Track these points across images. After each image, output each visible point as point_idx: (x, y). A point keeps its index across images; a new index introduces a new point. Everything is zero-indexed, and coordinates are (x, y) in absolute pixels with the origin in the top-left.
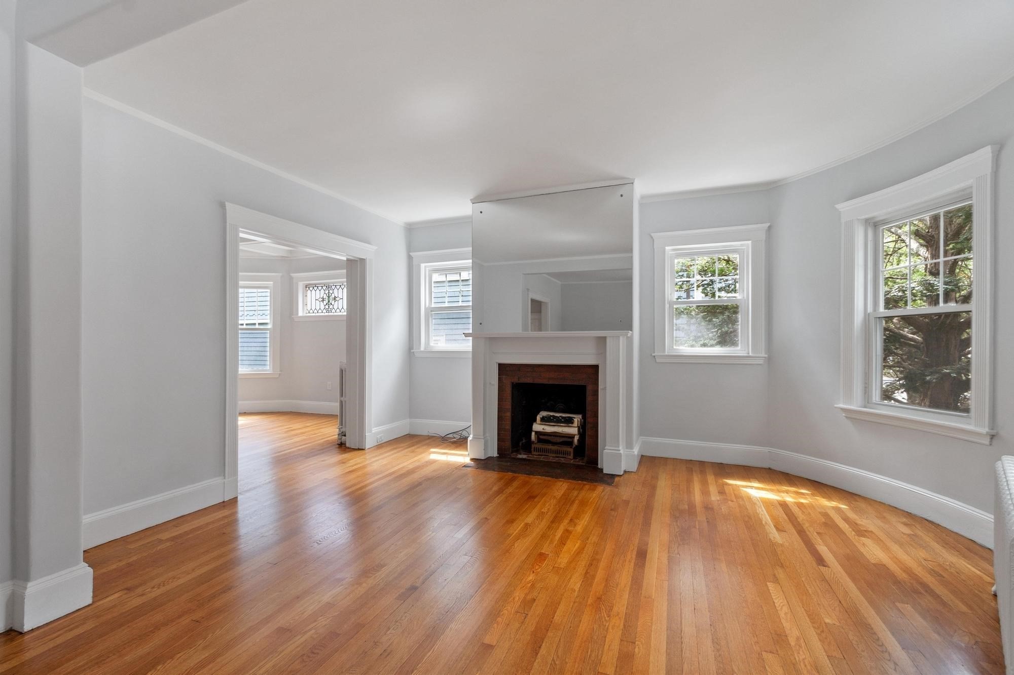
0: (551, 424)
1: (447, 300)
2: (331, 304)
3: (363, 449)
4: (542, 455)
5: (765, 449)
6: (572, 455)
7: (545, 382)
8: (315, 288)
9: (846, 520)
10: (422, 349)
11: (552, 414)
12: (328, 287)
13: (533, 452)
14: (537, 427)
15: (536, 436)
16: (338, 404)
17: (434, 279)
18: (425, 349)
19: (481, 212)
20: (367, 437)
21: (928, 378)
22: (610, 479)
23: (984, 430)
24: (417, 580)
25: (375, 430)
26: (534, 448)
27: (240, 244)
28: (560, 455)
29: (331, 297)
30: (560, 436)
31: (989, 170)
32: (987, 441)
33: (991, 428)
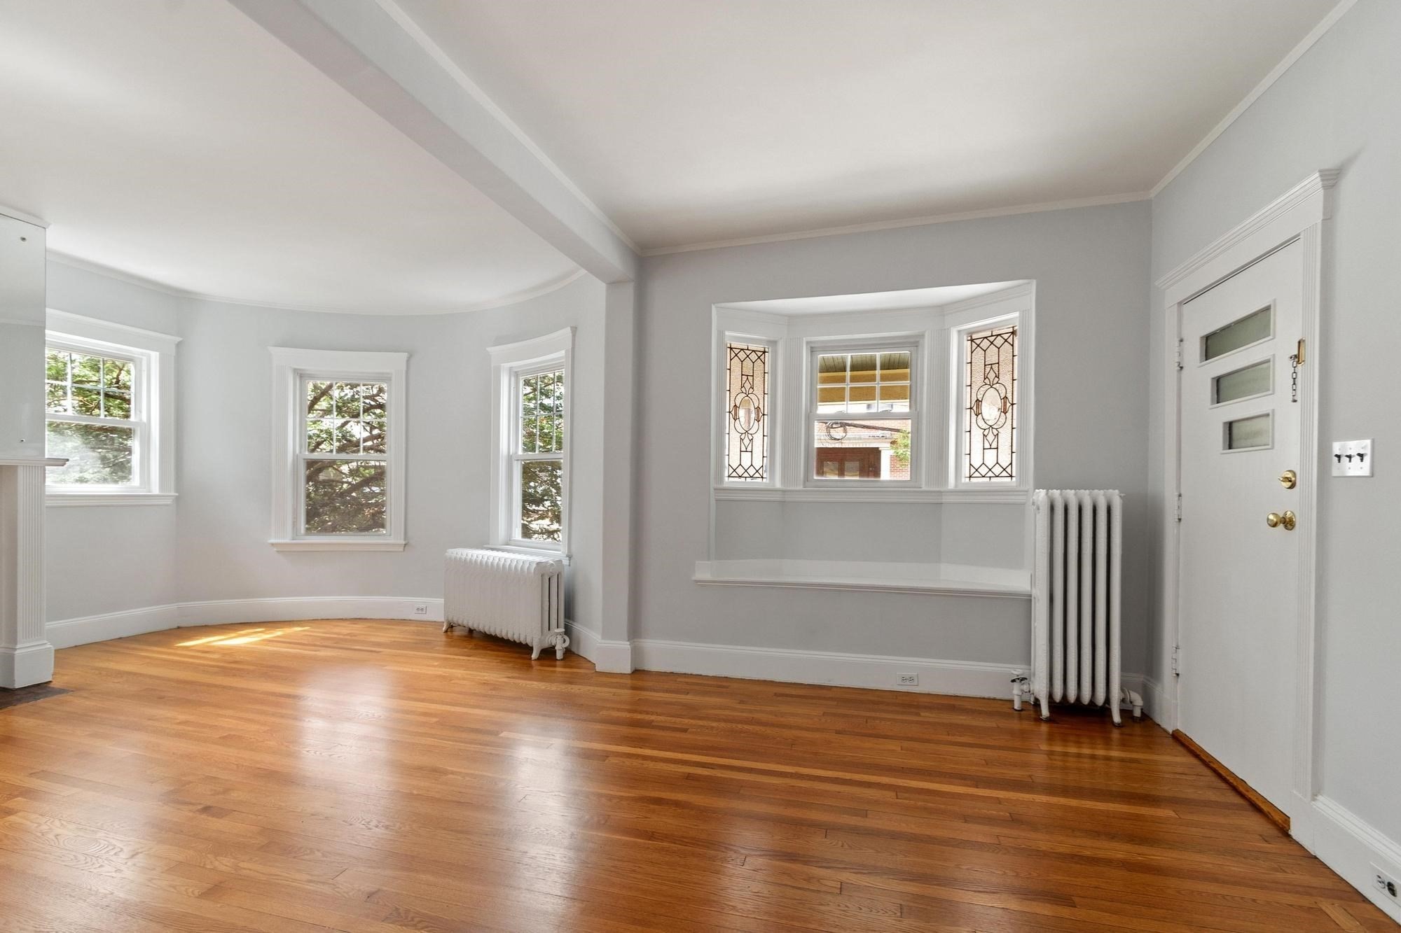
5: (174, 606)
31: (404, 368)
32: (401, 549)
33: (405, 540)
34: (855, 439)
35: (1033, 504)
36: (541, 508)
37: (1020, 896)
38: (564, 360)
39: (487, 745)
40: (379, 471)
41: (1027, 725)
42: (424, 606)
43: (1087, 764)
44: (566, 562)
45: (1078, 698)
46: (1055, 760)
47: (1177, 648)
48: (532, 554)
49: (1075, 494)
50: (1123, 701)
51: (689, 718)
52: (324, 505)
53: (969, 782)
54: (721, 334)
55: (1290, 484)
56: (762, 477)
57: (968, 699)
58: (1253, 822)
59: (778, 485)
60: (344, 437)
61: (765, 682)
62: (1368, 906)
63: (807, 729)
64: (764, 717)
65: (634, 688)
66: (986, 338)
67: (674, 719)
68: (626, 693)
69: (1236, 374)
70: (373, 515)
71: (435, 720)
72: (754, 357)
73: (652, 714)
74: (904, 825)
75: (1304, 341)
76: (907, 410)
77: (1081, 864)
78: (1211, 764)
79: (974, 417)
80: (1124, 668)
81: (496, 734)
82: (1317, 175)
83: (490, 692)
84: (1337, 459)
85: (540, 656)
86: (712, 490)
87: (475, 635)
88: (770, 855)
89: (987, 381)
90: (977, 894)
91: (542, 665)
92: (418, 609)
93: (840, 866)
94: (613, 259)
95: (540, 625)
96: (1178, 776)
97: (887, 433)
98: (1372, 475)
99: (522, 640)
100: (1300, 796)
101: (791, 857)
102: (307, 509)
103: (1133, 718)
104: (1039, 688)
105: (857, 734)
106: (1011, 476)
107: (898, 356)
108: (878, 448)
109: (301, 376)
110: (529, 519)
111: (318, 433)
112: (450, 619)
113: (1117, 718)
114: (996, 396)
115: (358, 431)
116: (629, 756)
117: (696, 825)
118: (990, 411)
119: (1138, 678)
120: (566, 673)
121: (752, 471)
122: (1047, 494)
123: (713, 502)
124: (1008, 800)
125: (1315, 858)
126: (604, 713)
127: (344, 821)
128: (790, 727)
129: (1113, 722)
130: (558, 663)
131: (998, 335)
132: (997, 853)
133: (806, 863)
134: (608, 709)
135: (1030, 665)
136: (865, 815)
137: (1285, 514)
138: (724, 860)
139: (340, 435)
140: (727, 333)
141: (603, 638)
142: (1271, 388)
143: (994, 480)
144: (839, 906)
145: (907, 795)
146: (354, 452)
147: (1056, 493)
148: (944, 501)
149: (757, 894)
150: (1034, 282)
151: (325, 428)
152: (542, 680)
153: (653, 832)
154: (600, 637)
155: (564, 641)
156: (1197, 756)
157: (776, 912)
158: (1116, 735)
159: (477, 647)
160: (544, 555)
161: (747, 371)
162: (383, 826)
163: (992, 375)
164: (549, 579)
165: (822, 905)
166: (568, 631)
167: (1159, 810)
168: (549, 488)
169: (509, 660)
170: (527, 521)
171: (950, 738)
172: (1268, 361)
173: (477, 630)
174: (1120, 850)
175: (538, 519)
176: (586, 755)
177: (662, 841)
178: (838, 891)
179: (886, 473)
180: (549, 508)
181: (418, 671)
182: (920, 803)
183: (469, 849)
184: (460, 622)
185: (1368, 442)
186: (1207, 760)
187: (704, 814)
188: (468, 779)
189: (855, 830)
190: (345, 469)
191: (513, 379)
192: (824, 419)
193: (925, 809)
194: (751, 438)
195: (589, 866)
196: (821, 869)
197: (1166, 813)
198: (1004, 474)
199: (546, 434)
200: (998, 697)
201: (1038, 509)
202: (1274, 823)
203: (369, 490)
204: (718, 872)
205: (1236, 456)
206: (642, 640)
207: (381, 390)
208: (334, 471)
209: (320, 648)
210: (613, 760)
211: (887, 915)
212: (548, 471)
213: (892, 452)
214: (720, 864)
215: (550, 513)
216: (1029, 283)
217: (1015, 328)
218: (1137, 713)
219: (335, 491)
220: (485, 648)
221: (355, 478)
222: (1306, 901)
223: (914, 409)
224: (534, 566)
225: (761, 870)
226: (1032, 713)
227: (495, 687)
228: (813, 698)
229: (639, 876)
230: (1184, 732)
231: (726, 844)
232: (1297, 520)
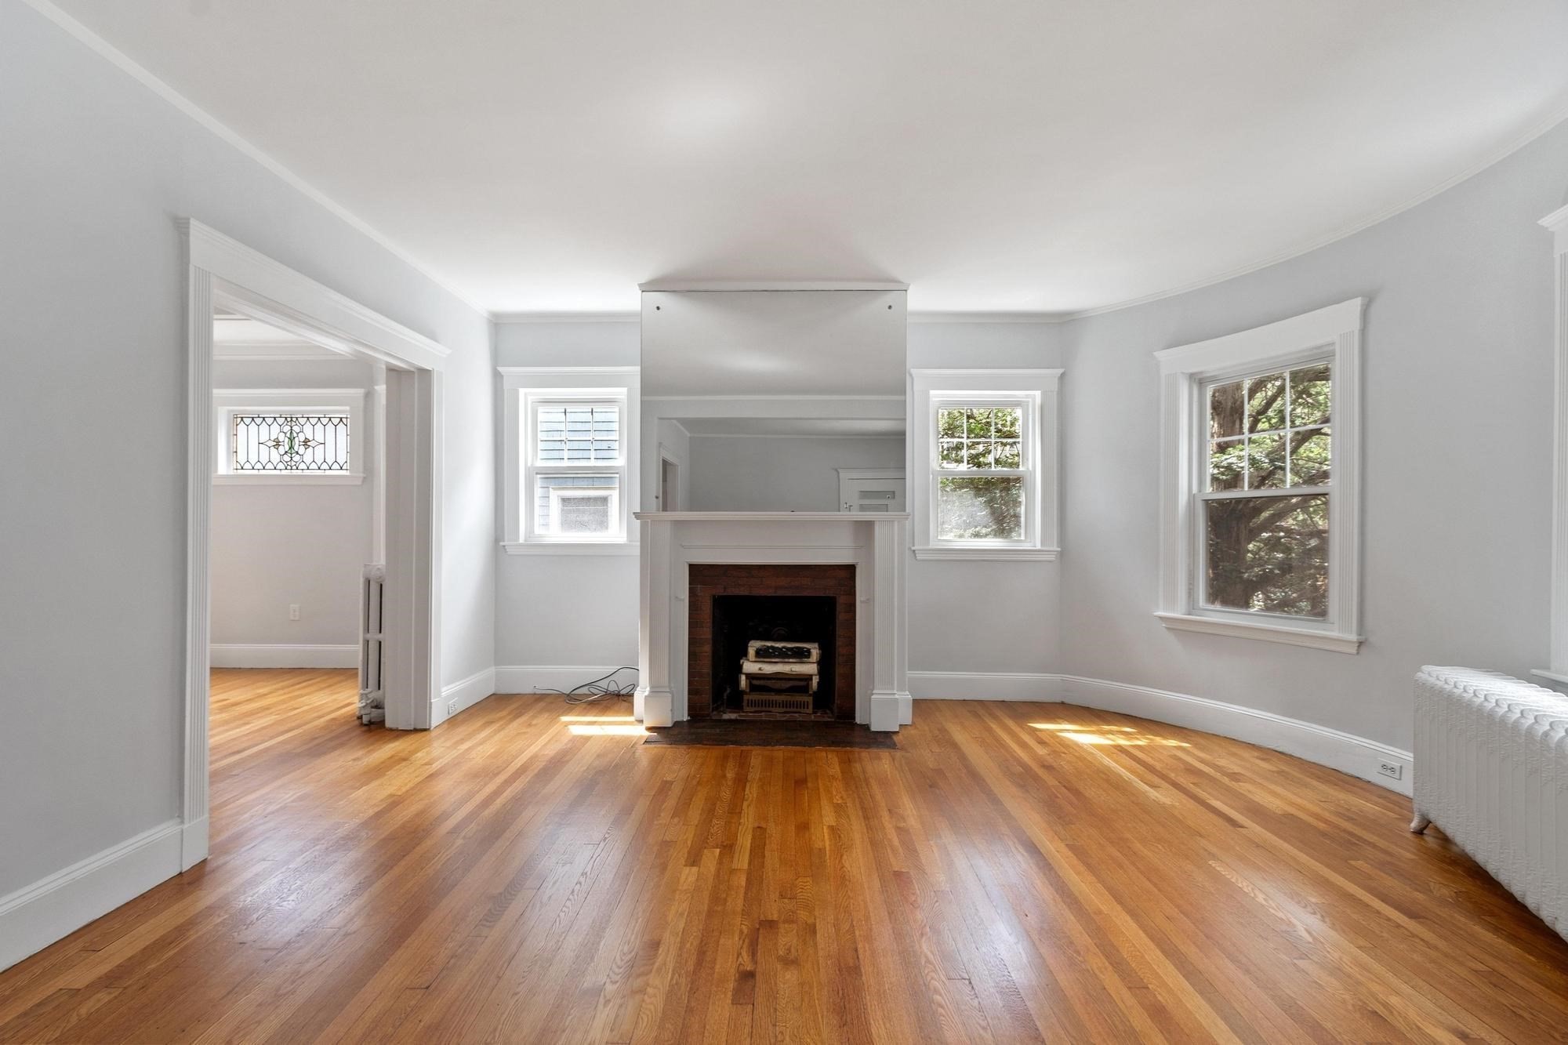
0: (773, 660)
1: (593, 454)
2: (297, 453)
3: (425, 730)
4: (761, 712)
5: (1057, 677)
6: (811, 706)
7: (770, 593)
8: (259, 421)
9: (1202, 761)
10: (521, 540)
11: (769, 644)
12: (290, 419)
13: (744, 708)
14: (750, 666)
15: (748, 681)
16: (359, 648)
17: (541, 417)
18: (525, 541)
19: (658, 308)
20: (433, 706)
21: (1246, 575)
22: (884, 739)
23: (1354, 637)
24: (740, 959)
25: (446, 691)
26: (748, 700)
27: (216, 317)
28: (792, 709)
29: (296, 439)
30: (785, 679)
31: (1357, 326)
32: (1354, 651)
33: (1360, 633)
42: (1396, 765)
92: (1385, 766)
112: (1423, 809)
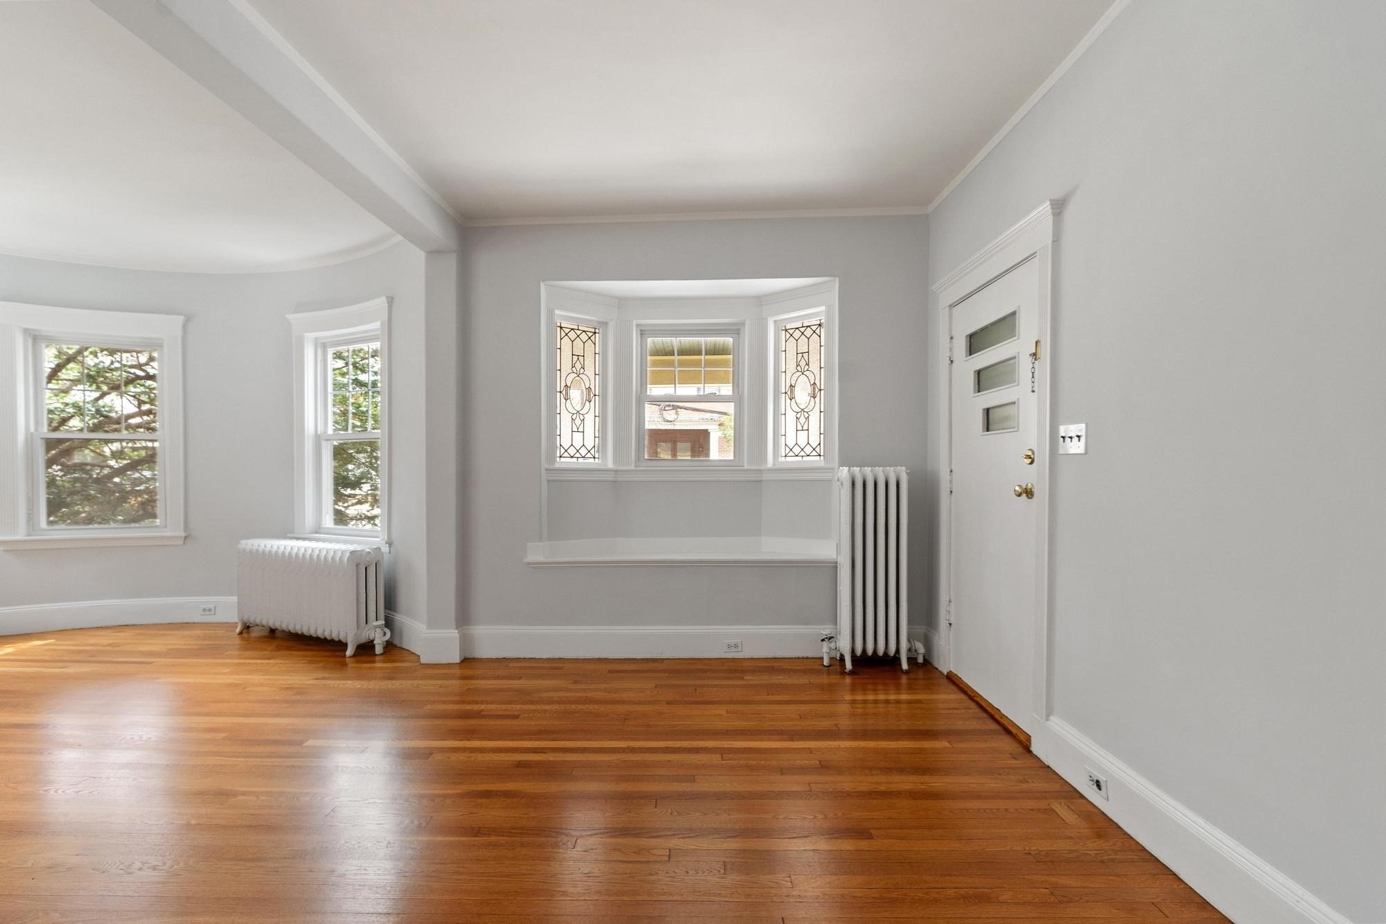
23: (180, 533)
31: (180, 333)
32: (181, 542)
33: (185, 531)
34: (686, 421)
35: (838, 480)
36: (357, 491)
37: (828, 836)
38: (379, 333)
39: (292, 757)
40: (150, 453)
41: (834, 679)
42: (212, 606)
43: (881, 708)
44: (385, 549)
45: (875, 651)
46: (857, 708)
47: (950, 602)
48: (345, 542)
49: (872, 471)
50: (909, 650)
51: (522, 704)
52: (72, 493)
53: (785, 737)
54: (551, 314)
55: (1030, 460)
56: (594, 458)
57: (787, 660)
58: (1005, 743)
59: (610, 465)
60: (98, 411)
61: (599, 660)
62: (1084, 801)
63: (639, 703)
64: (598, 695)
65: (464, 678)
66: (798, 328)
67: (506, 706)
68: (455, 684)
69: (991, 368)
70: (142, 504)
71: (222, 735)
72: (584, 337)
73: (482, 703)
74: (728, 785)
75: (1039, 341)
76: (729, 393)
77: (878, 799)
78: (975, 698)
79: (788, 400)
80: (910, 622)
81: (300, 743)
82: (1048, 203)
83: (294, 698)
84: (1062, 439)
85: (355, 652)
86: (543, 471)
87: (277, 634)
88: (601, 834)
89: (799, 368)
90: (792, 840)
91: (357, 662)
92: (204, 610)
93: (669, 833)
94: (434, 227)
95: (355, 619)
96: (951, 711)
97: (715, 416)
98: (1086, 453)
99: (335, 636)
100: (1038, 717)
101: (624, 832)
102: (48, 498)
103: (917, 664)
104: (844, 645)
105: (687, 703)
106: (820, 455)
107: (722, 343)
108: (707, 430)
109: (36, 339)
110: (346, 505)
111: (62, 407)
112: (245, 618)
113: (905, 666)
114: (806, 382)
115: (120, 404)
116: (456, 750)
117: (526, 814)
118: (802, 395)
119: (921, 629)
120: (387, 668)
121: (583, 451)
122: (849, 471)
123: (545, 484)
124: (819, 750)
125: (1049, 767)
126: (429, 707)
127: (93, 869)
128: (624, 702)
129: (902, 669)
130: (377, 658)
131: (807, 327)
132: (809, 799)
133: (637, 835)
134: (433, 702)
135: (837, 625)
136: (692, 779)
137: (1027, 485)
138: (556, 845)
139: (93, 409)
140: (557, 312)
141: (427, 629)
142: (1017, 381)
143: (805, 459)
144: (667, 873)
145: (730, 756)
146: (116, 430)
147: (856, 470)
148: (763, 478)
149: (588, 875)
150: (837, 279)
151: (71, 402)
152: (359, 678)
153: (480, 828)
154: (425, 627)
155: (385, 634)
156: (965, 692)
157: (606, 890)
158: (904, 680)
159: (279, 649)
160: (359, 543)
161: (579, 351)
162: (148, 868)
163: (803, 363)
164: (366, 568)
165: (651, 874)
166: (389, 623)
167: (937, 742)
168: (368, 471)
169: (319, 659)
170: (343, 506)
171: (770, 698)
172: (1014, 358)
173: (279, 628)
174: (905, 782)
175: (356, 504)
176: (408, 755)
177: (489, 835)
178: (667, 859)
179: (714, 454)
180: (369, 492)
181: (203, 681)
182: (742, 762)
183: (262, 878)
184: (258, 621)
185: (1083, 426)
186: (972, 695)
187: (533, 800)
188: (262, 798)
189: (682, 796)
190: (107, 451)
191: (320, 352)
192: (656, 401)
193: (747, 766)
194: (582, 418)
195: (407, 874)
196: (652, 840)
197: (941, 744)
198: (814, 453)
199: (363, 412)
200: (810, 655)
201: (842, 484)
202: (1020, 742)
203: (139, 475)
204: (548, 859)
205: (992, 436)
206: (472, 627)
207: (151, 359)
208: (92, 454)
209: (69, 664)
210: (438, 757)
211: (712, 874)
212: (367, 452)
213: (720, 434)
214: (550, 850)
215: (370, 498)
216: (831, 281)
217: (822, 321)
218: (920, 660)
219: (91, 476)
220: (289, 648)
221: (119, 461)
222: (1042, 804)
223: (736, 391)
224: (348, 554)
225: (592, 849)
226: (838, 668)
227: (300, 691)
228: (644, 671)
229: (463, 877)
230: (955, 672)
231: (556, 829)
232: (1035, 491)
